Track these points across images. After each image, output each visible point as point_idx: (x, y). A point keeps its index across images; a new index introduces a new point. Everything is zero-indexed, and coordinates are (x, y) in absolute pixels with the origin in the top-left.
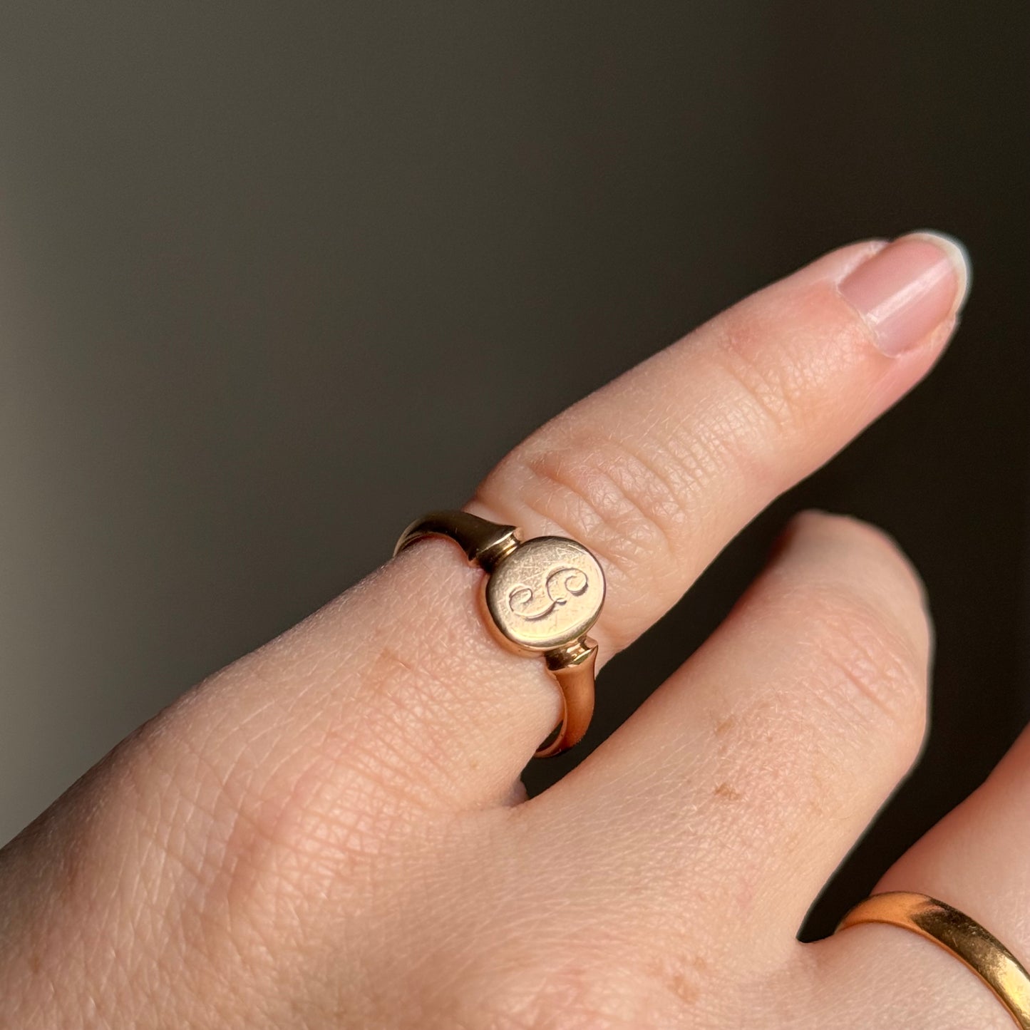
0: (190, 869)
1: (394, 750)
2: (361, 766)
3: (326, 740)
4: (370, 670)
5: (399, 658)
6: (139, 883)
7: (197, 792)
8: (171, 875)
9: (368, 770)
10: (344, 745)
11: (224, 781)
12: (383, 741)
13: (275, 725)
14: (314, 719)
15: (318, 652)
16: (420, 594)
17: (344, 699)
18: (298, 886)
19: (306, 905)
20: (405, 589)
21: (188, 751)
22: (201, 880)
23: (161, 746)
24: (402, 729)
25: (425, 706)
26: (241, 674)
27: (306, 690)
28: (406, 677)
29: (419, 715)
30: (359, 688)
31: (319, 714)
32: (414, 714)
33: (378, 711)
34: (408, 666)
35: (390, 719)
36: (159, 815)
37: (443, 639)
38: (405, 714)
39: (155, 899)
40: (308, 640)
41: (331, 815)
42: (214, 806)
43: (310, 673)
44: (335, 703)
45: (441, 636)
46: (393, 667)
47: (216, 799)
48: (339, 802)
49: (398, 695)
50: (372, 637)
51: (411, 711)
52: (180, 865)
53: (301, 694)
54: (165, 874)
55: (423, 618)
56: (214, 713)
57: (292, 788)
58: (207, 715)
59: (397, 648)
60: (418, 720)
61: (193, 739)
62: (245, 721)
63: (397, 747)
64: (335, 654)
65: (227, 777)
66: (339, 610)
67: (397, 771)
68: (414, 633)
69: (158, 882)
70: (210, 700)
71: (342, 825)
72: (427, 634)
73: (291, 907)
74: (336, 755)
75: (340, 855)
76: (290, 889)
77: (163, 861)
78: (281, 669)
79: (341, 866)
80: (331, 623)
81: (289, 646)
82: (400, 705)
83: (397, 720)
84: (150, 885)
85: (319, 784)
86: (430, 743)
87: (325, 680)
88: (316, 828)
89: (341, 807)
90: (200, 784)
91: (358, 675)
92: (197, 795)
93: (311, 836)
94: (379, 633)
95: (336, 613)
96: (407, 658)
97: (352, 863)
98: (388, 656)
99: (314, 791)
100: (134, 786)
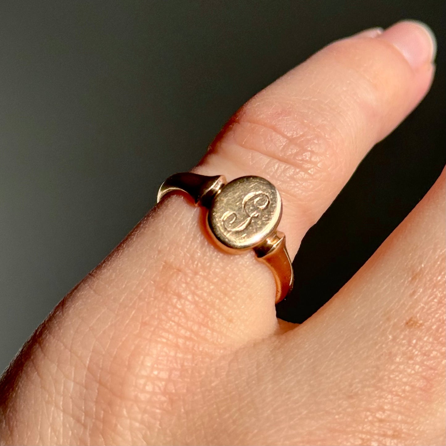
0: (78, 420)
1: (182, 326)
2: (164, 340)
3: (141, 327)
4: (158, 278)
5: (174, 266)
6: (51, 432)
7: (73, 374)
8: (68, 426)
9: (169, 342)
10: (152, 329)
11: (87, 365)
12: (173, 321)
13: (109, 323)
14: (131, 316)
15: (126, 271)
16: (180, 222)
17: (146, 300)
18: (142, 422)
19: (148, 433)
20: (171, 220)
21: (63, 348)
22: (85, 426)
23: (47, 345)
24: (184, 312)
25: (194, 294)
26: (85, 292)
27: (123, 297)
28: (179, 277)
29: (191, 300)
30: (154, 291)
31: (133, 312)
32: (188, 300)
33: (167, 303)
34: (179, 270)
35: (175, 307)
36: (54, 391)
37: (197, 248)
38: (183, 301)
39: (61, 441)
40: (120, 264)
41: (152, 375)
42: (84, 381)
43: (124, 286)
44: (141, 304)
45: (196, 246)
46: (171, 273)
47: (84, 376)
48: (156, 366)
49: (177, 291)
50: (156, 256)
51: (187, 299)
52: (72, 419)
53: (121, 301)
54: (64, 425)
55: (184, 238)
56: (74, 321)
57: (127, 363)
58: (70, 323)
59: (171, 260)
60: (191, 303)
61: (65, 340)
62: (92, 324)
63: (182, 324)
64: (136, 271)
65: (88, 362)
66: (134, 240)
67: (186, 338)
68: (180, 248)
69: (61, 430)
70: (70, 312)
71: (161, 380)
72: (188, 246)
73: (140, 436)
74: (148, 337)
75: (163, 399)
76: (137, 425)
77: (62, 418)
78: (107, 286)
79: (165, 405)
80: (131, 250)
81: (110, 269)
82: (179, 297)
83: (179, 307)
84: (57, 433)
85: (142, 357)
86: (201, 316)
87: (133, 289)
88: (145, 385)
89: (158, 369)
90: (74, 368)
91: (152, 282)
92: (73, 376)
93: (143, 391)
94: (160, 252)
95: (133, 242)
96: (178, 265)
97: (172, 401)
98: (168, 266)
99: (140, 362)
100: (36, 373)
